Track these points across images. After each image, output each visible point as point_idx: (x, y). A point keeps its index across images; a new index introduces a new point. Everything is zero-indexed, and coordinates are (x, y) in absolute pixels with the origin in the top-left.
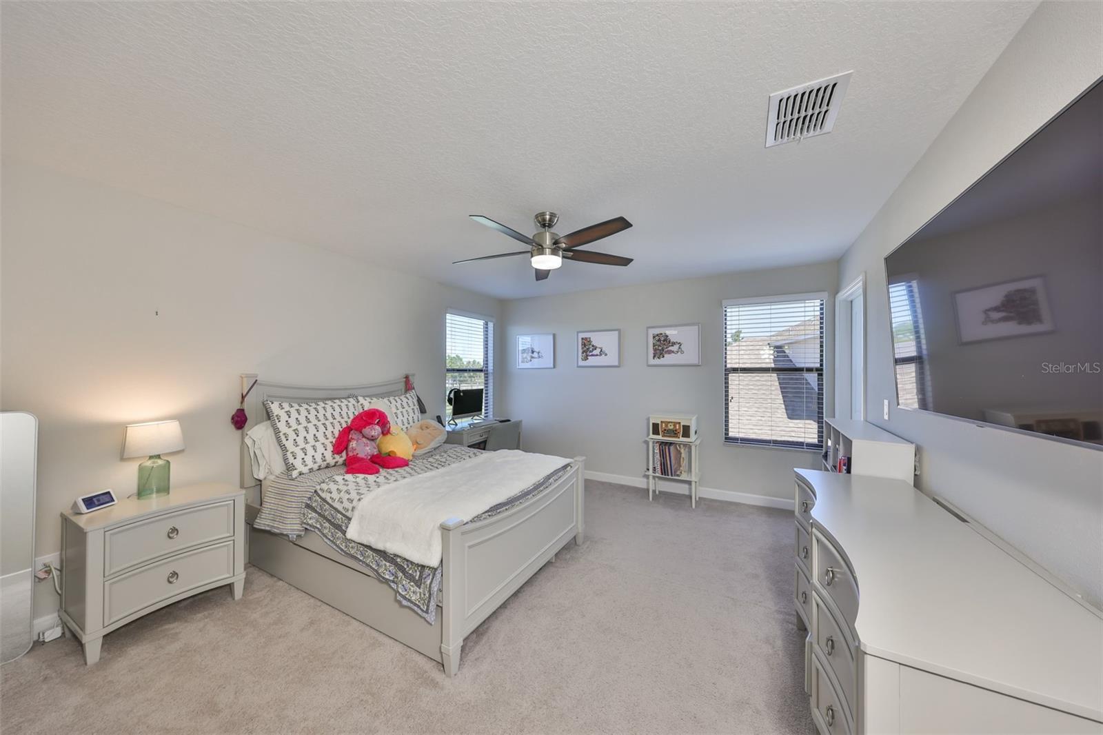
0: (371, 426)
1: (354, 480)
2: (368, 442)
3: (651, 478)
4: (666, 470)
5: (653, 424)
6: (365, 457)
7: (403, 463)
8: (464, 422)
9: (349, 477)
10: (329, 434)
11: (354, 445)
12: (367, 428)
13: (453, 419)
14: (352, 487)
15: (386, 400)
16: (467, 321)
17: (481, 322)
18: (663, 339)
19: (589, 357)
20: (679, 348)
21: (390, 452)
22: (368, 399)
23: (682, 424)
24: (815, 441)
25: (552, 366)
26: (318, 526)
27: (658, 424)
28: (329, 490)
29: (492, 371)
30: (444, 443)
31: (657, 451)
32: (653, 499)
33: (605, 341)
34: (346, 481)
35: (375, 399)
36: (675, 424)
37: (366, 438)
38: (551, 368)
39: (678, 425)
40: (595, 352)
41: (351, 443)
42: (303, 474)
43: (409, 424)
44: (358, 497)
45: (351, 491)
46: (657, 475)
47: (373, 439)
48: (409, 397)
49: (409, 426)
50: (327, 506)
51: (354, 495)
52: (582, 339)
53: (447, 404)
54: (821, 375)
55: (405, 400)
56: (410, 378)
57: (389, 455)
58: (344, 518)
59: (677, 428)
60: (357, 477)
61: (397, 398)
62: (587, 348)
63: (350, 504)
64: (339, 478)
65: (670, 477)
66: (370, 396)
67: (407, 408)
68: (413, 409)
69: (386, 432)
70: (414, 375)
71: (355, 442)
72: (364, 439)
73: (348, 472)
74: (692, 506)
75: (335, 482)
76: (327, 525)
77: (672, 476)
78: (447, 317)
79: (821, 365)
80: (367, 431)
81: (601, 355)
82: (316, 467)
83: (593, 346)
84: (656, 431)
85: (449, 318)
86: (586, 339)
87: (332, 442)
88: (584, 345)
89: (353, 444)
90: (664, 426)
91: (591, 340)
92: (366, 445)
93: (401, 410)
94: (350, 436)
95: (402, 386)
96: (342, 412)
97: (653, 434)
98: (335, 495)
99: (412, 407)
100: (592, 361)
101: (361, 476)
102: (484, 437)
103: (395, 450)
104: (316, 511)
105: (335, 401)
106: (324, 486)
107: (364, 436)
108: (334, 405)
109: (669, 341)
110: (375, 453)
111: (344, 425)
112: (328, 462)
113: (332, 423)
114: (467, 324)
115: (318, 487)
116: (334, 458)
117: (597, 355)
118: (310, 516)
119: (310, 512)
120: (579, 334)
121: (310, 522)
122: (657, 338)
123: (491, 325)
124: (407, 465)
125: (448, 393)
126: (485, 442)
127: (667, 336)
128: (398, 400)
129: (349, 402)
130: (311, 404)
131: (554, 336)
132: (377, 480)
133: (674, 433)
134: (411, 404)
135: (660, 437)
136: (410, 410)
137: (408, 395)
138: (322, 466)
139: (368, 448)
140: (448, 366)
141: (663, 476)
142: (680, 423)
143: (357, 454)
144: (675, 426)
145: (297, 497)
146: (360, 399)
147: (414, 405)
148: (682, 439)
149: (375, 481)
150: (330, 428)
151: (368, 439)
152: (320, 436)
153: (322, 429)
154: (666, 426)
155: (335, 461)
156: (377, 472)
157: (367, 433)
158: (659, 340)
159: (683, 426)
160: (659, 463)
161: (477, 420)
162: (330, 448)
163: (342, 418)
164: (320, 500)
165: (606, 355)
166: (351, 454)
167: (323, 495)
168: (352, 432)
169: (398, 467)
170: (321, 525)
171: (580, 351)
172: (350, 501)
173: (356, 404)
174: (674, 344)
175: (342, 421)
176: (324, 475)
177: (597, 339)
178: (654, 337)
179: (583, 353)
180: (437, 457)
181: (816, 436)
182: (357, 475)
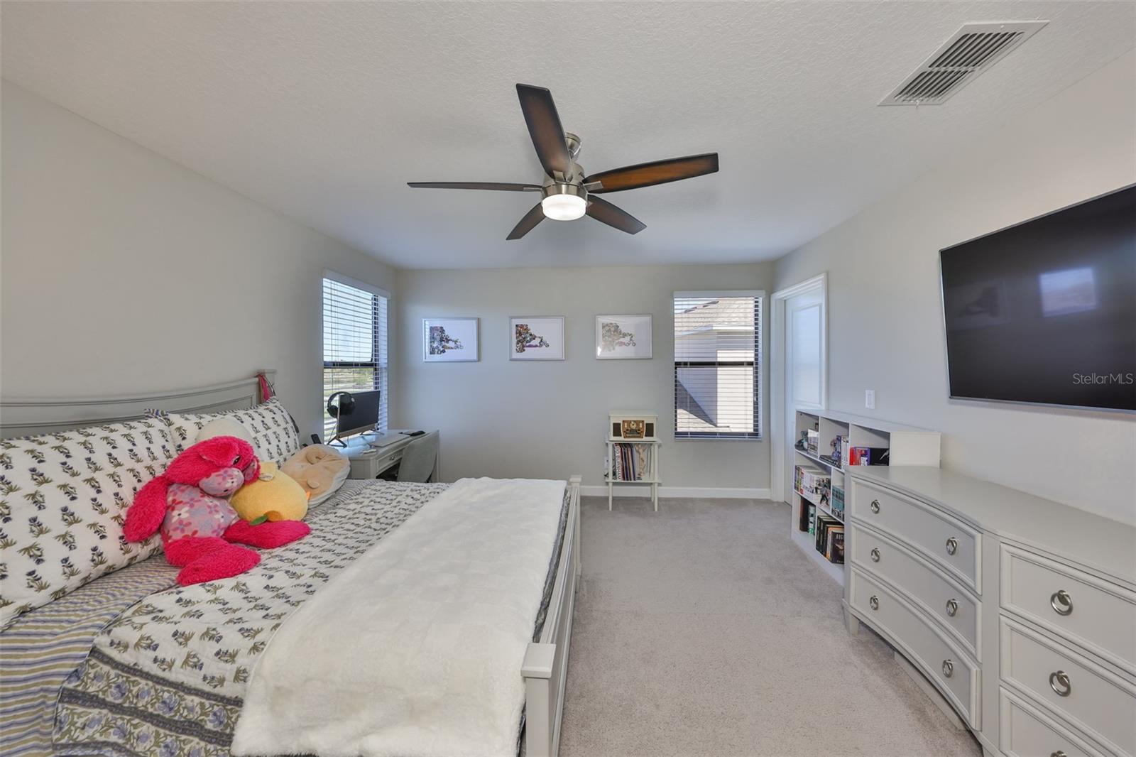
0: (222, 472)
1: (210, 596)
2: (216, 502)
3: (611, 484)
4: (627, 474)
5: (614, 424)
6: (214, 535)
7: (298, 531)
8: (356, 442)
9: (194, 592)
10: (107, 500)
11: (184, 516)
12: (214, 475)
13: (338, 438)
14: (213, 617)
15: (230, 416)
16: (352, 292)
17: (369, 296)
18: (613, 329)
19: (525, 348)
20: (631, 340)
21: (267, 514)
22: (193, 418)
23: (645, 422)
24: (751, 430)
25: (475, 358)
26: (113, 738)
27: (620, 424)
28: (144, 643)
29: (386, 366)
30: (347, 479)
31: (618, 454)
32: (612, 509)
33: (547, 329)
34: (188, 602)
35: (207, 418)
36: (637, 422)
37: (209, 495)
38: (475, 361)
39: (641, 424)
40: (533, 343)
41: (175, 513)
42: (33, 610)
43: (281, 454)
44: (250, 643)
45: (222, 631)
46: (618, 481)
47: (225, 496)
48: (275, 410)
49: (281, 460)
50: (143, 682)
51: (232, 639)
52: (517, 326)
53: (327, 415)
54: (757, 368)
55: (268, 416)
56: (268, 377)
57: (267, 521)
58: (207, 703)
59: (641, 426)
60: (216, 588)
61: (250, 412)
62: (524, 337)
63: (228, 666)
64: (166, 602)
65: (633, 481)
66: (197, 411)
67: (274, 428)
68: (285, 429)
69: (253, 477)
70: (274, 372)
71: (186, 508)
72: (206, 499)
73: (184, 580)
74: (654, 510)
75: (158, 616)
76: (147, 728)
77: (634, 480)
78: (325, 284)
79: (756, 359)
80: (213, 481)
81: (541, 346)
82: (75, 581)
83: (531, 335)
84: (617, 429)
85: (329, 285)
86: (522, 326)
87: (116, 518)
88: (519, 333)
89: (181, 514)
90: (626, 426)
91: (529, 327)
92: (214, 510)
93: (263, 431)
94: (170, 499)
95: (252, 391)
96: (136, 450)
97: (614, 435)
98: (170, 650)
99: (283, 425)
100: (529, 353)
101: (228, 583)
102: (395, 460)
103: (277, 509)
104: (102, 704)
105: (113, 426)
106: (124, 633)
107: (204, 493)
108: (113, 436)
109: (620, 331)
110: (234, 522)
111: (147, 478)
112: (110, 563)
113: (112, 476)
114: (352, 297)
115: (102, 641)
116: (128, 552)
117: (536, 346)
118: (80, 722)
119: (80, 710)
120: (513, 320)
121: (82, 737)
122: (607, 328)
123: (383, 302)
124: (307, 531)
125: (326, 398)
126: (396, 467)
127: (618, 327)
128: (255, 416)
129: (150, 426)
130: (41, 439)
131: (479, 321)
132: (272, 583)
133: (637, 433)
134: (280, 421)
135: (621, 439)
136: (280, 431)
137: (271, 406)
138: (93, 576)
139: (218, 516)
140: (326, 359)
141: (626, 481)
142: (643, 421)
143: (195, 532)
144: (638, 425)
145: (25, 680)
146: (173, 417)
147: (287, 423)
148: (645, 439)
149: (267, 587)
150: (108, 487)
151: (214, 496)
152: (82, 507)
153: (85, 492)
154: (629, 425)
155: (128, 556)
156: (256, 561)
157: (215, 485)
158: (609, 330)
159: (647, 424)
160: (621, 468)
161: (370, 436)
162: (114, 531)
163: (139, 461)
164: (113, 673)
165: (547, 346)
166: (177, 536)
167: (127, 658)
168: (172, 488)
169: (292, 540)
170: (123, 733)
171: (514, 341)
172: (229, 656)
173: (166, 429)
174: (625, 335)
175: (139, 467)
176: (109, 600)
177: (535, 327)
178: (603, 327)
179: (518, 343)
180: (352, 506)
181: (752, 426)
182: (216, 582)
